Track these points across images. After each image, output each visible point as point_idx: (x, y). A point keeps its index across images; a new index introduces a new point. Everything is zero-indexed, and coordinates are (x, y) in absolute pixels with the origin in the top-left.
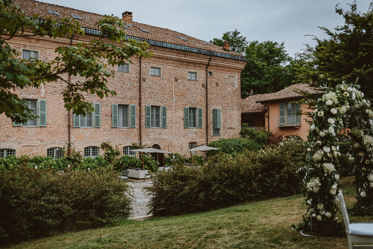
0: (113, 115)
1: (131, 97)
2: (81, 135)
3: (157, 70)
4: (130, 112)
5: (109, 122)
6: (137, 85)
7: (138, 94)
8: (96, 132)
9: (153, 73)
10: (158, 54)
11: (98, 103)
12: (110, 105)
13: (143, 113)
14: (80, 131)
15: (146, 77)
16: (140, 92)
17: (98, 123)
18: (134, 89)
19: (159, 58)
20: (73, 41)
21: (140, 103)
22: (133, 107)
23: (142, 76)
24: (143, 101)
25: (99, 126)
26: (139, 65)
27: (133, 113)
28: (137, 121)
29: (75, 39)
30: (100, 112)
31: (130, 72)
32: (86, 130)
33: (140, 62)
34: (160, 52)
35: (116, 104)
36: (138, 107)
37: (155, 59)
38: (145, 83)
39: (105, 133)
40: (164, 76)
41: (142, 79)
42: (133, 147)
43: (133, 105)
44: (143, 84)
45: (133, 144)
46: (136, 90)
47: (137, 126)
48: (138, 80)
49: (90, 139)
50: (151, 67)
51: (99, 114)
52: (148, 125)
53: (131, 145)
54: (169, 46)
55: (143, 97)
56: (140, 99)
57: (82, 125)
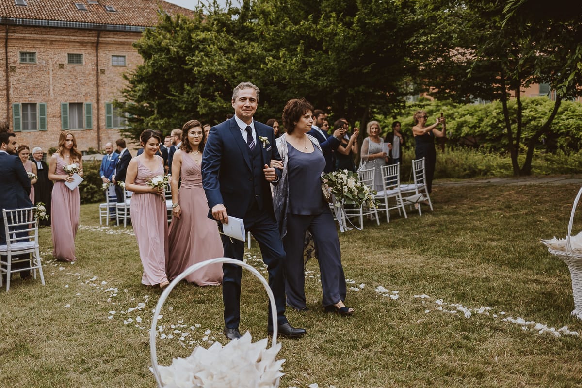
0: (62, 116)
1: (86, 93)
2: (23, 140)
3: (122, 59)
4: (84, 111)
5: (58, 124)
6: (93, 78)
7: (95, 89)
8: (42, 136)
9: (115, 63)
10: (120, 40)
11: (43, 103)
12: (58, 104)
13: (103, 112)
14: (22, 135)
15: (106, 69)
16: (98, 86)
17: (43, 126)
18: (91, 84)
19: (122, 44)
20: (9, 34)
21: (98, 101)
22: (89, 106)
23: (100, 68)
24: (102, 98)
25: (44, 128)
26: (95, 54)
27: (89, 112)
28: (94, 122)
29: (11, 33)
30: (46, 114)
31: (84, 63)
32: (29, 134)
33: (97, 51)
34: (122, 37)
35: (66, 103)
36: (95, 105)
37: (118, 46)
38: (104, 75)
39: (53, 137)
40: (130, 65)
41: (99, 71)
42: (89, 151)
43: (88, 102)
44: (102, 77)
45: (90, 149)
46: (92, 85)
47: (95, 128)
48: (95, 72)
49: (35, 144)
50: (113, 56)
51: (44, 115)
52: (109, 125)
53: (88, 150)
54: (133, 28)
55: (101, 93)
56: (98, 95)
57: (25, 127)
